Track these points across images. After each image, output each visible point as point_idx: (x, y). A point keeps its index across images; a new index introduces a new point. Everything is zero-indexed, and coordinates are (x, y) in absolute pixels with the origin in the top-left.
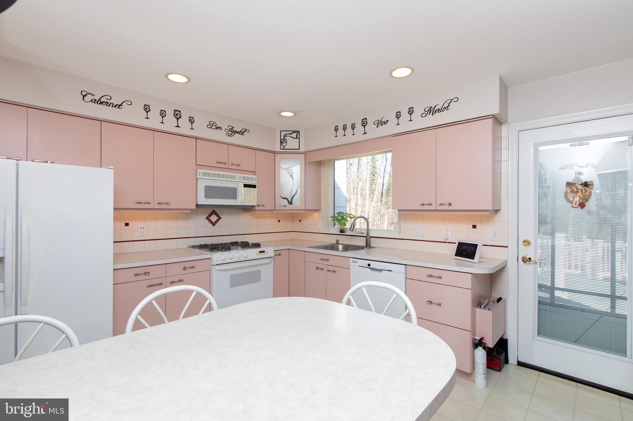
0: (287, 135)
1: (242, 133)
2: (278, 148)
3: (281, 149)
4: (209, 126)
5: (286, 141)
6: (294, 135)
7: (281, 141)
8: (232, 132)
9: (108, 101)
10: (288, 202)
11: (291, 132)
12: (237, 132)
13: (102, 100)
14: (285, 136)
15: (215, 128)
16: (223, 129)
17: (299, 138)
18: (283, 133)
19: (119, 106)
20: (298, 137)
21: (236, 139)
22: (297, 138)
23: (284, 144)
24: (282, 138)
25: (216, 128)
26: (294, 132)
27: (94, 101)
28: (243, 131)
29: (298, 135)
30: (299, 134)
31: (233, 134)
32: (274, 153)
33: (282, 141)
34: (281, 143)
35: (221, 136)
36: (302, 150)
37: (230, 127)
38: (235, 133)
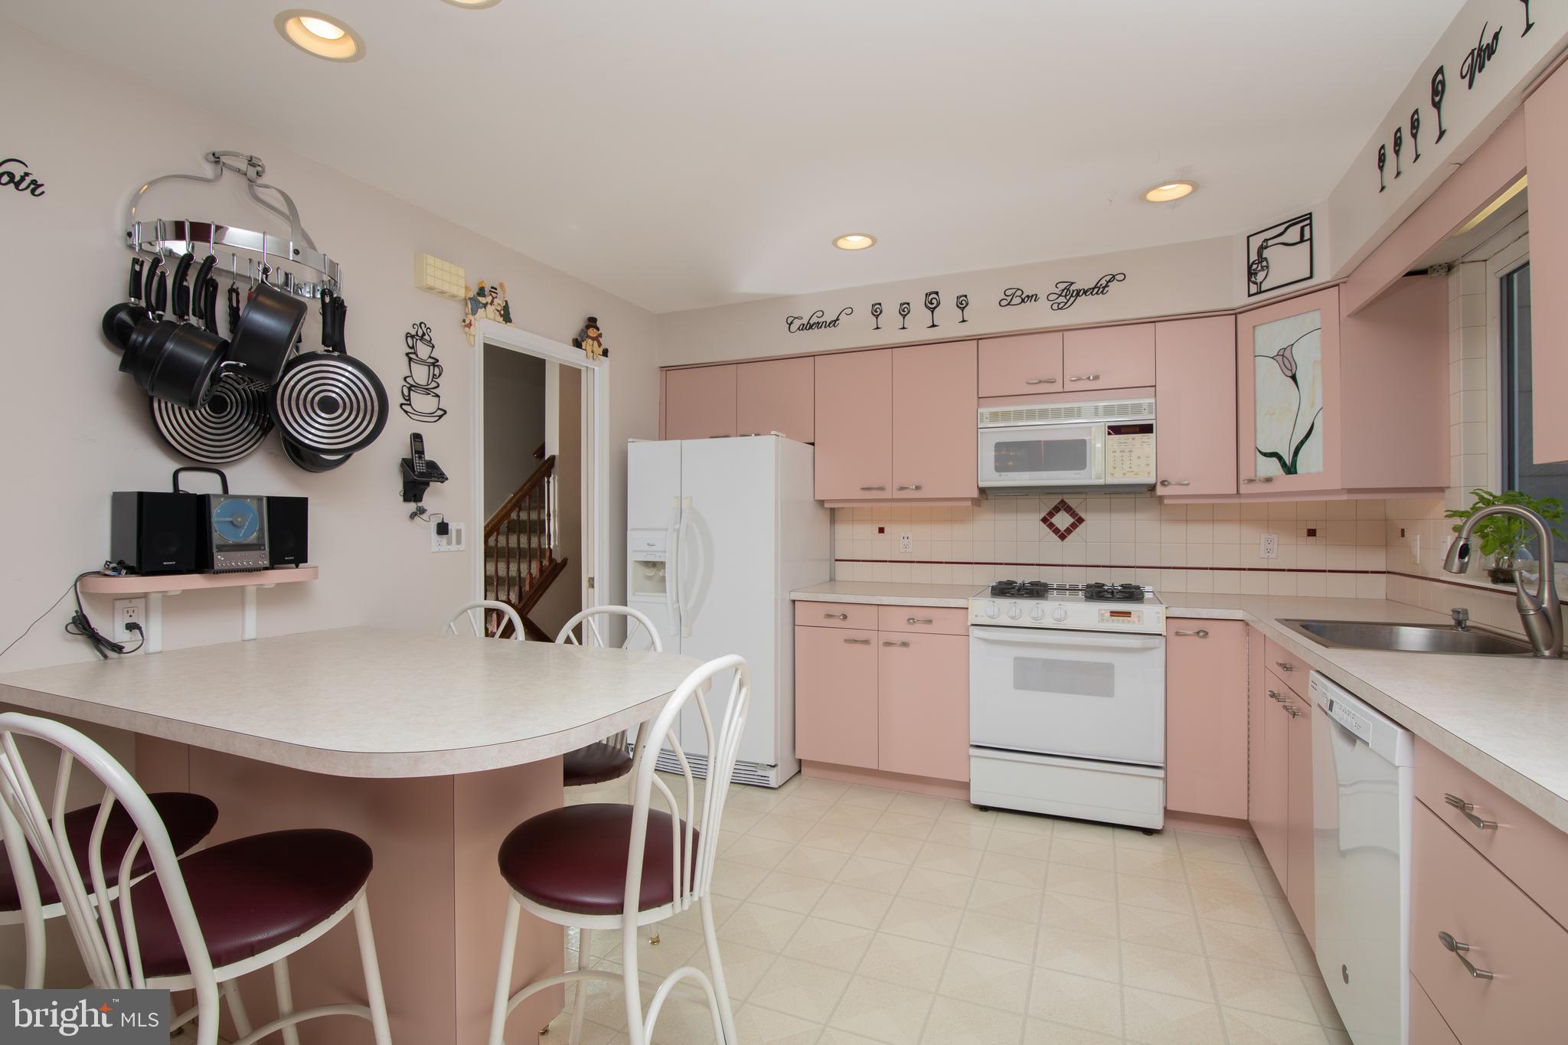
0: (1270, 243)
1: (1099, 289)
2: (1237, 295)
3: (1250, 295)
4: (1004, 303)
5: (1264, 264)
6: (1293, 234)
7: (1249, 267)
8: (1069, 294)
9: (821, 320)
10: (1284, 465)
11: (1281, 229)
12: (1085, 292)
13: (812, 322)
14: (1261, 249)
15: (1019, 300)
16: (1042, 296)
17: (1311, 239)
18: (1256, 242)
19: (834, 323)
20: (1307, 236)
21: (1085, 310)
22: (1302, 240)
23: (1260, 276)
24: (1254, 257)
25: (1023, 301)
26: (1292, 223)
27: (803, 327)
28: (1103, 282)
29: (1307, 229)
30: (1310, 224)
31: (1072, 299)
32: (1235, 313)
33: (1254, 267)
34: (1251, 273)
35: (1039, 315)
36: (1322, 276)
37: (1062, 286)
38: (1078, 295)
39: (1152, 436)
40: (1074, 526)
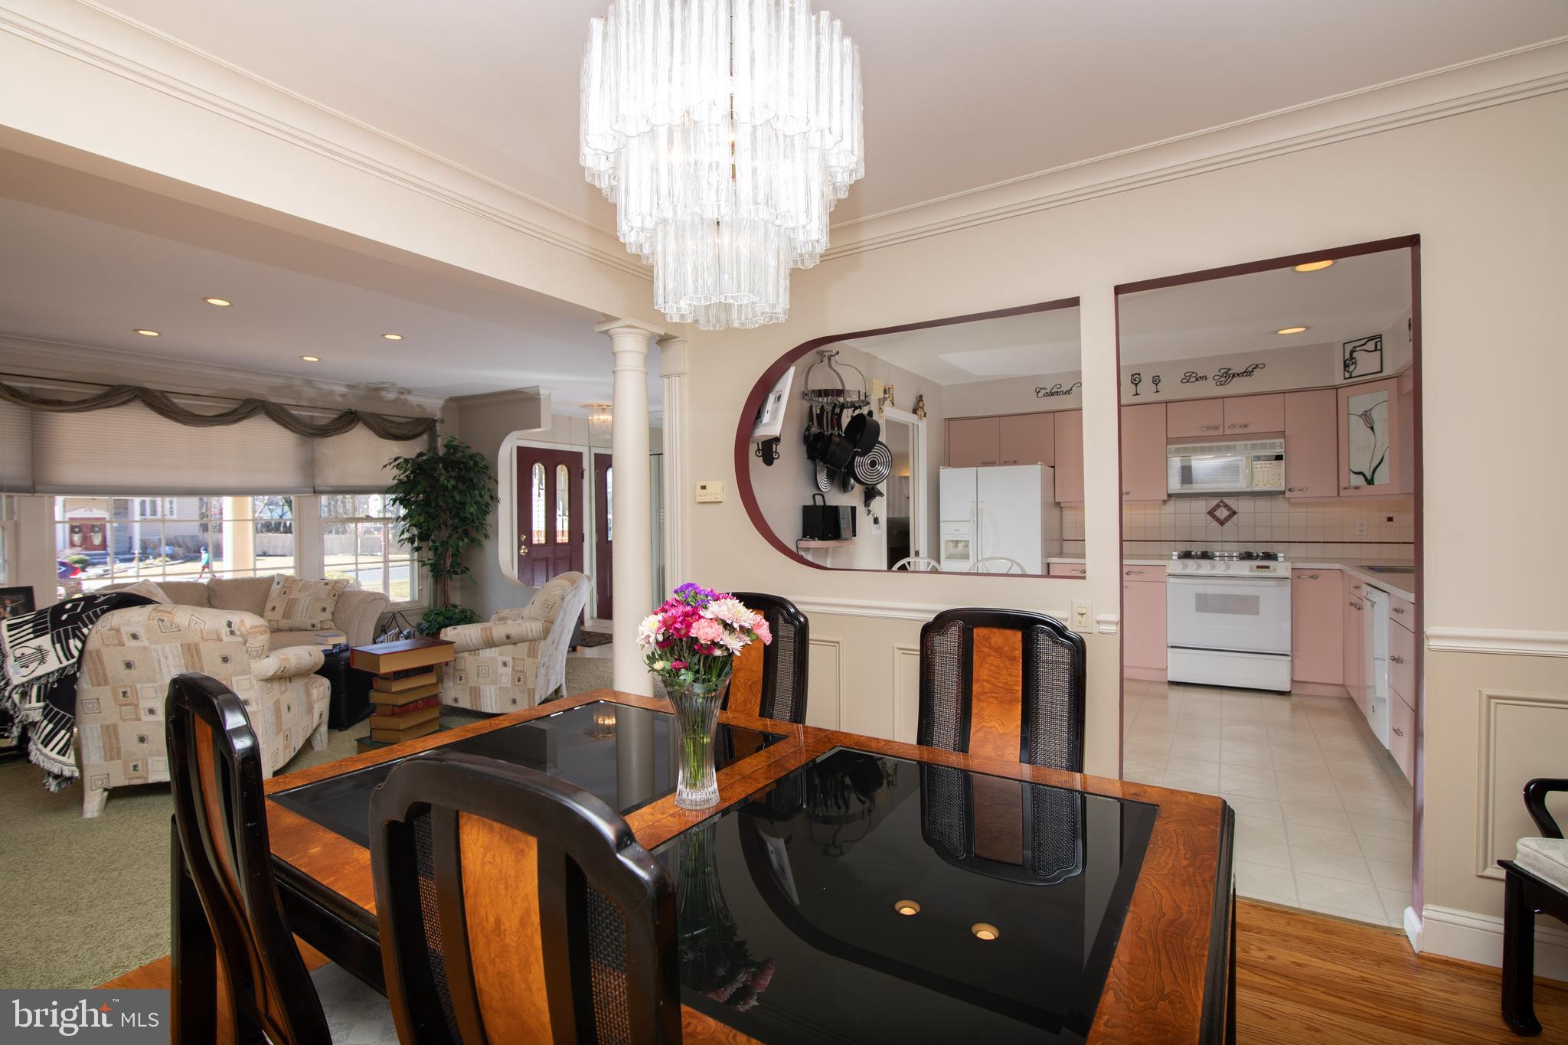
0: (1357, 349)
1: (1248, 373)
2: (1338, 378)
3: (1345, 379)
4: (1184, 381)
5: (1354, 361)
6: (1371, 346)
7: (1345, 362)
8: (1228, 376)
9: (1059, 390)
10: (1366, 479)
11: (1364, 341)
12: (1238, 375)
13: (1053, 391)
14: (1352, 352)
15: (1195, 379)
16: (1210, 377)
17: (1381, 350)
18: (1349, 348)
19: (1068, 392)
20: (1379, 348)
21: (1237, 386)
22: (1376, 350)
23: (1351, 368)
24: (1347, 356)
25: (1197, 380)
26: (1370, 339)
27: (1047, 395)
28: (1250, 369)
29: (1379, 343)
30: (1381, 341)
31: (1230, 379)
32: (1337, 388)
33: (1348, 362)
34: (1346, 366)
35: (1209, 389)
36: (1387, 372)
37: (1224, 371)
38: (1234, 376)
39: (1283, 462)
40: (1230, 517)
